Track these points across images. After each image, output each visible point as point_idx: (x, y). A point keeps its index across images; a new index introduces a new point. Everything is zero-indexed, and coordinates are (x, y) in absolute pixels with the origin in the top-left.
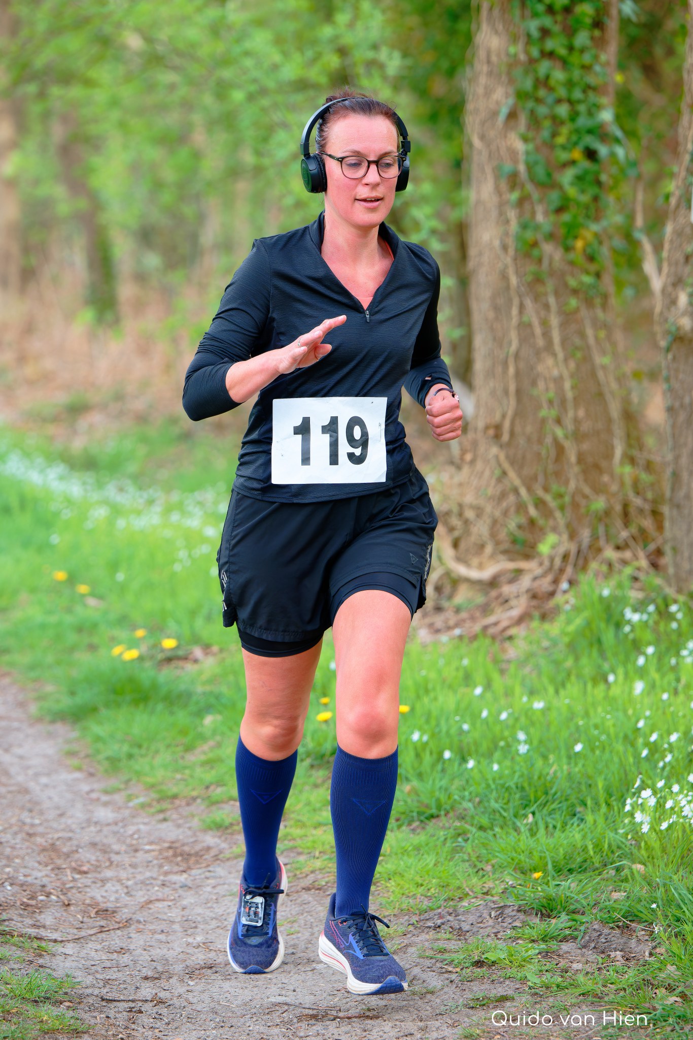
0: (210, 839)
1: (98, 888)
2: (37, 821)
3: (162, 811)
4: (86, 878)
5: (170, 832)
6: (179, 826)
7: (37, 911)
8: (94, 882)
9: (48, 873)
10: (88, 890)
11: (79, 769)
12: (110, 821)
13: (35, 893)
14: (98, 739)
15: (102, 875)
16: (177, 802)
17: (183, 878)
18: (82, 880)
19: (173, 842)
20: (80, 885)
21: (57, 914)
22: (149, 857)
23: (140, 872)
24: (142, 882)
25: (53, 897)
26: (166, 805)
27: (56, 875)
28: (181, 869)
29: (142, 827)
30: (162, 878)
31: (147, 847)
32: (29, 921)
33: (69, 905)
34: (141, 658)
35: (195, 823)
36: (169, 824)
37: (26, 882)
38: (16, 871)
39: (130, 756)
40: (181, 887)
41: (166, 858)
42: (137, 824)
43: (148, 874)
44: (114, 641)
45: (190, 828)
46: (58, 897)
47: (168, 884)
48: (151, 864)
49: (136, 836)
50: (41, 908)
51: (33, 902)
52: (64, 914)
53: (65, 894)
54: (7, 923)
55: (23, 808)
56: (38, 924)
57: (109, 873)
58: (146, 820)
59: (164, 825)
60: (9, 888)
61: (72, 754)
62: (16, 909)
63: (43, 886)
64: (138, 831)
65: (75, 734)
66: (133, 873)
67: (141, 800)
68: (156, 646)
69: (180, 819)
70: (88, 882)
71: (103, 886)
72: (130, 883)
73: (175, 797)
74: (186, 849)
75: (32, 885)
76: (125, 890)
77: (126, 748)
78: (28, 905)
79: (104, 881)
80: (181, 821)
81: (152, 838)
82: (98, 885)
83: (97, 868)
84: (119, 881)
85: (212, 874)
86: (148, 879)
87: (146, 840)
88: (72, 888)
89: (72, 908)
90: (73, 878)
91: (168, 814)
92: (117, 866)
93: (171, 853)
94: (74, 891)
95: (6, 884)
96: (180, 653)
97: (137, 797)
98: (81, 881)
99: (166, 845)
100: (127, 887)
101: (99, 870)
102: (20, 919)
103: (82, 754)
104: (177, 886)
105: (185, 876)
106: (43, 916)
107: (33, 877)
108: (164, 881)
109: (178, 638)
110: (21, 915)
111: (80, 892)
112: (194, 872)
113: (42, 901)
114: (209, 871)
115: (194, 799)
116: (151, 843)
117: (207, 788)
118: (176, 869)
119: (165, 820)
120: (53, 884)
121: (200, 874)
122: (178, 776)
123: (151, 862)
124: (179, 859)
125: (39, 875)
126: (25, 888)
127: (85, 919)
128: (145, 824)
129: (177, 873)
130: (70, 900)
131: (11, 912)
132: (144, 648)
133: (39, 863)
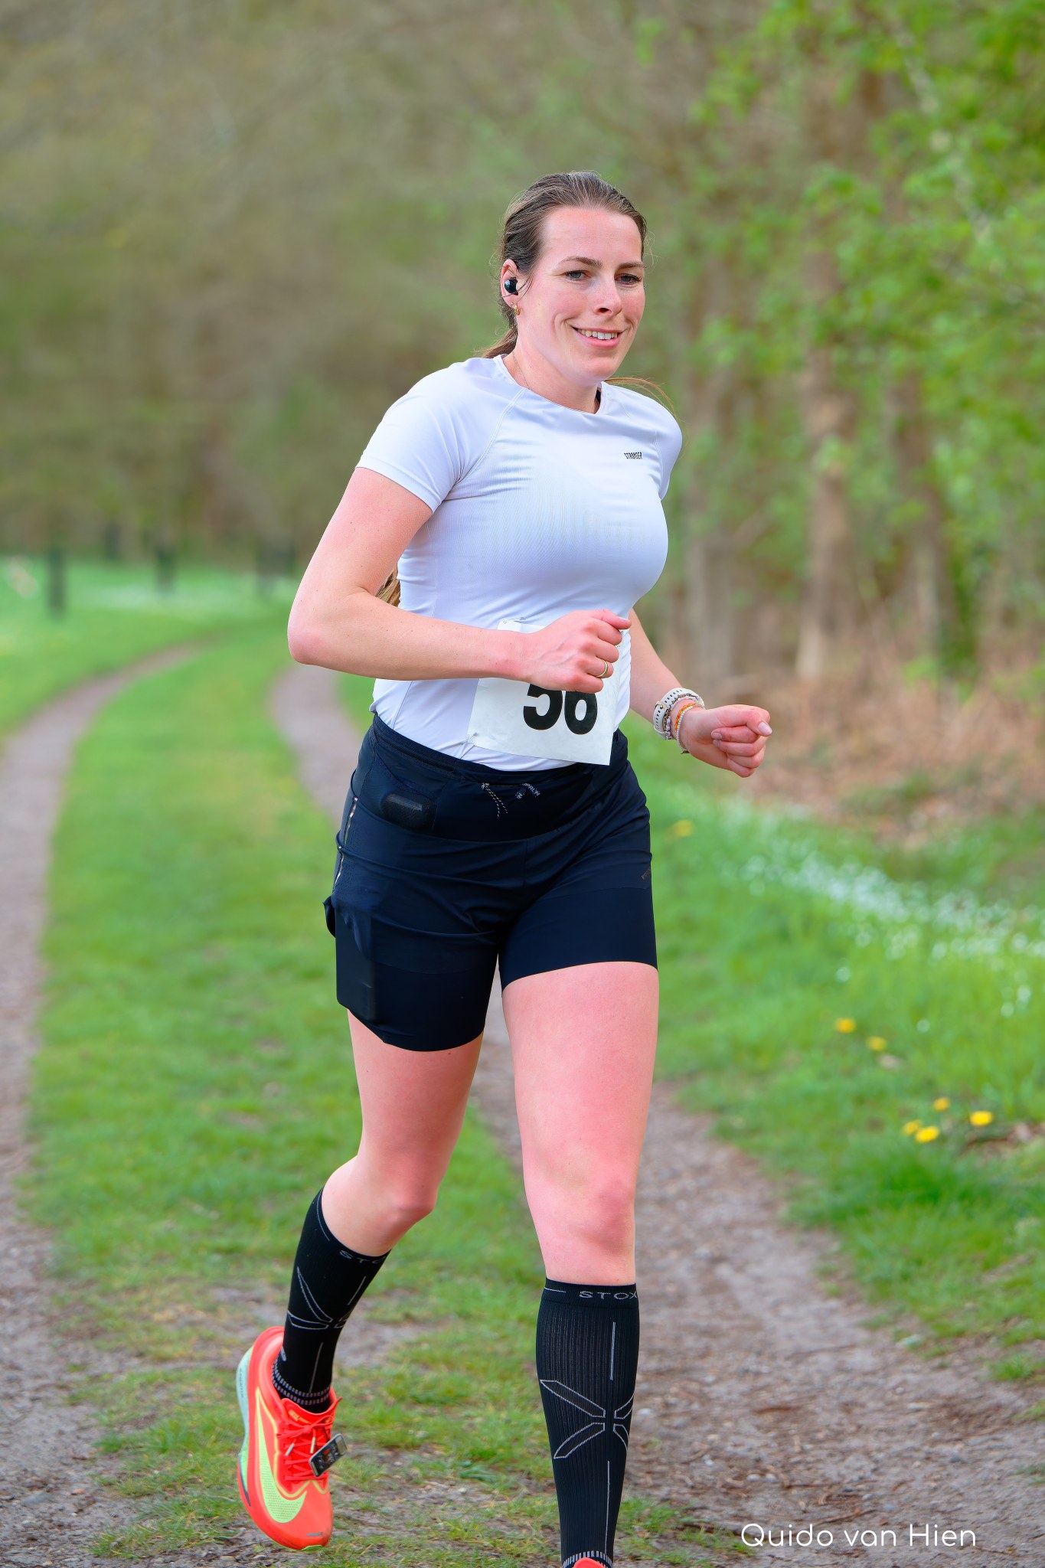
0: (1002, 1394)
1: (836, 1463)
2: (764, 1369)
3: (942, 1354)
4: (821, 1448)
5: (947, 1384)
6: (961, 1376)
7: (744, 1495)
8: (831, 1455)
9: (769, 1441)
10: (821, 1465)
11: (837, 1295)
12: (868, 1368)
13: (746, 1469)
14: (865, 1253)
15: (842, 1446)
16: (963, 1342)
17: (956, 1449)
18: (815, 1453)
19: (951, 1398)
20: (809, 1459)
21: (772, 1501)
22: (912, 1419)
23: (898, 1441)
24: (899, 1455)
25: (770, 1477)
26: (947, 1346)
27: (780, 1444)
28: (956, 1436)
29: (911, 1377)
30: (926, 1448)
31: (913, 1406)
32: (730, 1510)
33: (789, 1487)
34: (942, 1139)
35: (984, 1371)
36: (948, 1372)
37: (735, 1454)
38: (724, 1439)
39: (905, 1277)
40: (953, 1462)
41: (937, 1421)
42: (904, 1372)
43: (909, 1443)
44: (907, 1115)
45: (976, 1379)
46: (776, 1475)
47: (934, 1457)
48: (915, 1429)
49: (900, 1390)
50: (749, 1492)
51: (739, 1483)
52: (782, 1500)
53: (787, 1472)
54: (697, 1513)
55: (749, 1350)
56: (742, 1514)
57: (854, 1442)
58: (918, 1367)
59: (940, 1376)
60: (710, 1463)
61: (827, 1274)
62: (715, 1494)
63: (758, 1461)
64: (904, 1382)
65: (835, 1247)
66: (887, 1442)
67: (915, 1338)
68: (966, 1121)
69: (964, 1364)
70: (823, 1454)
71: (843, 1460)
72: (881, 1456)
73: (960, 1334)
74: (967, 1408)
75: (743, 1458)
76: (873, 1466)
77: (900, 1265)
78: (733, 1488)
79: (845, 1453)
80: (964, 1369)
81: (922, 1392)
82: (837, 1459)
83: (838, 1435)
84: (867, 1454)
85: (998, 1444)
86: (907, 1450)
87: (912, 1396)
88: (798, 1463)
89: (794, 1492)
90: (802, 1448)
91: (947, 1359)
92: (867, 1431)
93: (943, 1414)
94: (801, 1467)
95: (706, 1457)
96: (997, 1132)
97: (909, 1334)
98: (813, 1453)
99: (941, 1402)
100: (876, 1462)
101: (841, 1436)
102: (717, 1507)
103: (843, 1274)
104: (946, 1461)
105: (959, 1446)
106: (751, 1503)
107: (747, 1447)
108: (930, 1453)
109: (995, 1110)
110: (718, 1501)
111: (809, 1469)
112: (972, 1440)
113: (753, 1481)
114: (995, 1439)
115: (987, 1337)
116: (918, 1400)
117: (1006, 1321)
118: (948, 1436)
119: (942, 1367)
120: (774, 1457)
121: (981, 1443)
122: (969, 1305)
123: (914, 1426)
124: (955, 1421)
125: (756, 1443)
126: (731, 1463)
127: (810, 1508)
128: (915, 1372)
129: (948, 1442)
130: (793, 1480)
131: (706, 1497)
132: (947, 1125)
133: (758, 1427)
